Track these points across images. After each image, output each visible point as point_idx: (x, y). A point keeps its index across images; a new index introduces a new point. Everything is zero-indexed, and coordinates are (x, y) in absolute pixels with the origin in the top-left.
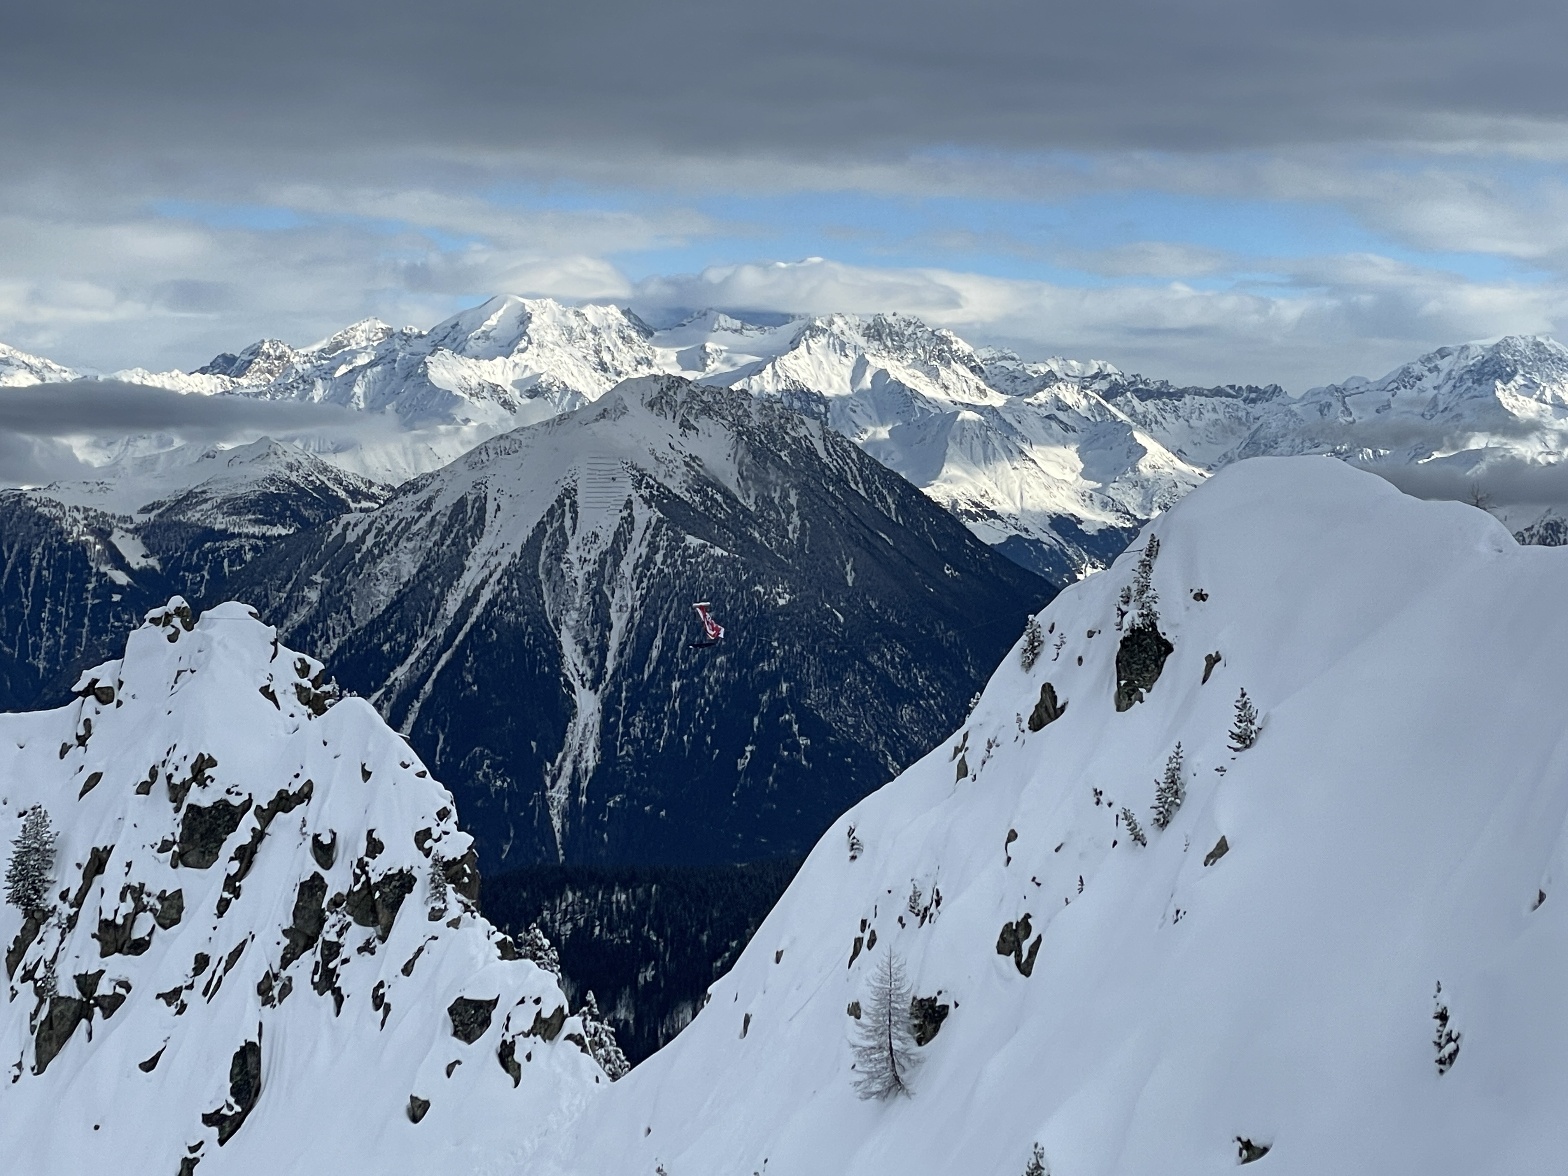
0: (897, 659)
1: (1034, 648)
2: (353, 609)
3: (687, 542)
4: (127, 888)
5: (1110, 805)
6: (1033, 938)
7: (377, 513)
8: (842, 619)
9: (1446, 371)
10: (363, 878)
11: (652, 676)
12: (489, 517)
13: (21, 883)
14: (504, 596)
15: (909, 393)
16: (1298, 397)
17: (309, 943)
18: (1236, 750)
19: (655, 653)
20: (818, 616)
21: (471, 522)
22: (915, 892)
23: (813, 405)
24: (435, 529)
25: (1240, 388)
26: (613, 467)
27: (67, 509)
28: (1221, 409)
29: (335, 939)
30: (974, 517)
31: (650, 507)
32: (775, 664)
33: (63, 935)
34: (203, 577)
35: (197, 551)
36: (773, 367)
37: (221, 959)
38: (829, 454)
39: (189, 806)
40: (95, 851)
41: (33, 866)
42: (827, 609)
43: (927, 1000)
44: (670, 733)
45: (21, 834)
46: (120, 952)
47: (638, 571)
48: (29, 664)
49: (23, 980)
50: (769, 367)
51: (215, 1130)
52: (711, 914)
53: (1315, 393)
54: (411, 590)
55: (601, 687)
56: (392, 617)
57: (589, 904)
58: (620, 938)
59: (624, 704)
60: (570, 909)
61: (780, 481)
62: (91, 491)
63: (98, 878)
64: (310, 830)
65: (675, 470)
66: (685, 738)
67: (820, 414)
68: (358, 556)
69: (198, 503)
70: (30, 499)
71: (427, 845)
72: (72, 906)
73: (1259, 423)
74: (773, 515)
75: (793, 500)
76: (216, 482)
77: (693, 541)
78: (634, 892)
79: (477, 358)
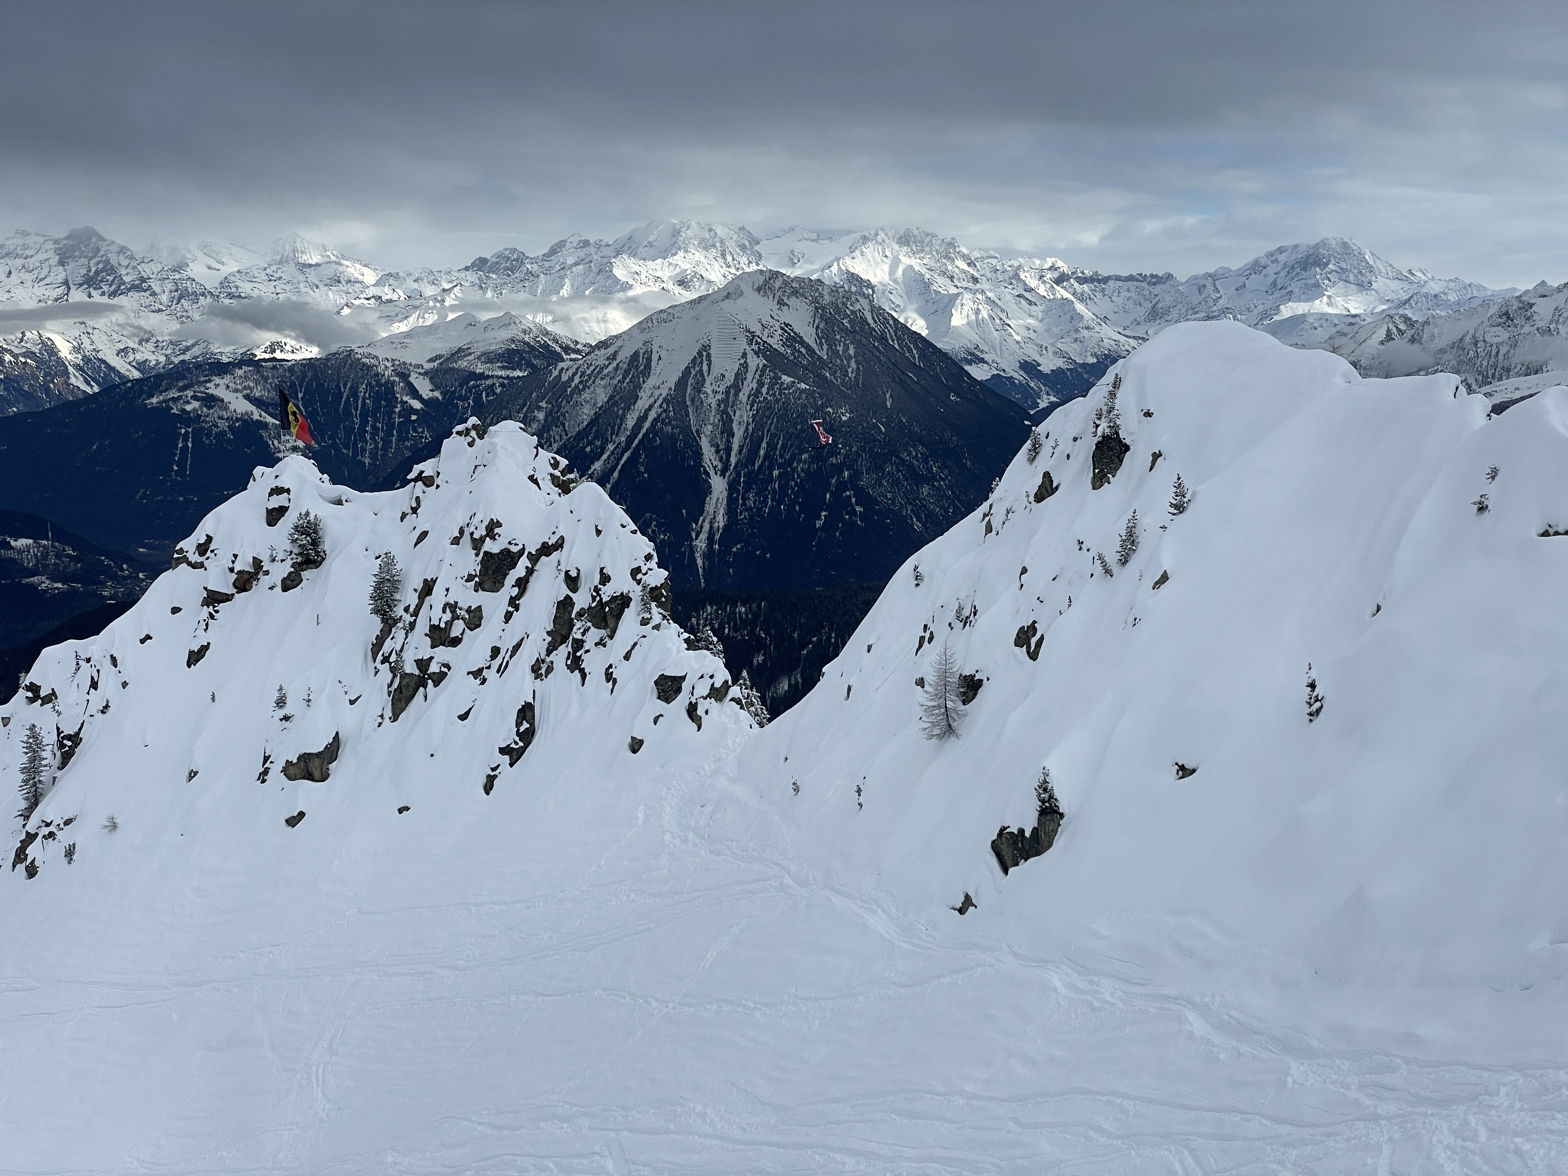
0: (919, 455)
1: (1036, 448)
2: (567, 424)
3: (782, 380)
4: (447, 605)
5: (1088, 550)
6: (1038, 636)
7: (581, 362)
8: (883, 430)
9: (1283, 262)
10: (598, 599)
11: (760, 467)
12: (654, 363)
13: (379, 602)
14: (664, 415)
15: (927, 281)
16: (1184, 281)
17: (564, 640)
18: (1174, 514)
19: (762, 452)
20: (868, 427)
21: (642, 368)
22: (959, 607)
23: (864, 289)
24: (619, 372)
25: (1146, 275)
26: (733, 331)
27: (381, 359)
28: (1133, 289)
29: (580, 637)
30: (970, 363)
31: (759, 357)
32: (840, 459)
33: (406, 634)
34: (469, 404)
35: (465, 387)
36: (838, 264)
37: (508, 650)
38: (875, 321)
39: (485, 552)
40: (426, 581)
41: (387, 591)
42: (874, 423)
43: (969, 676)
44: (773, 504)
45: (378, 570)
46: (443, 645)
47: (751, 399)
48: (359, 460)
49: (383, 663)
50: (835, 264)
51: (507, 757)
52: (800, 620)
53: (1195, 278)
54: (605, 412)
55: (727, 475)
56: (592, 429)
57: (721, 614)
58: (741, 636)
59: (742, 485)
60: (709, 617)
61: (843, 340)
62: (396, 348)
63: (428, 598)
64: (563, 568)
65: (774, 332)
66: (782, 507)
67: (869, 295)
68: (569, 390)
69: (466, 356)
70: (357, 353)
71: (638, 577)
72: (412, 616)
73: (1157, 299)
74: (838, 361)
75: (852, 352)
76: (477, 342)
77: (786, 379)
78: (750, 606)
79: (644, 260)
